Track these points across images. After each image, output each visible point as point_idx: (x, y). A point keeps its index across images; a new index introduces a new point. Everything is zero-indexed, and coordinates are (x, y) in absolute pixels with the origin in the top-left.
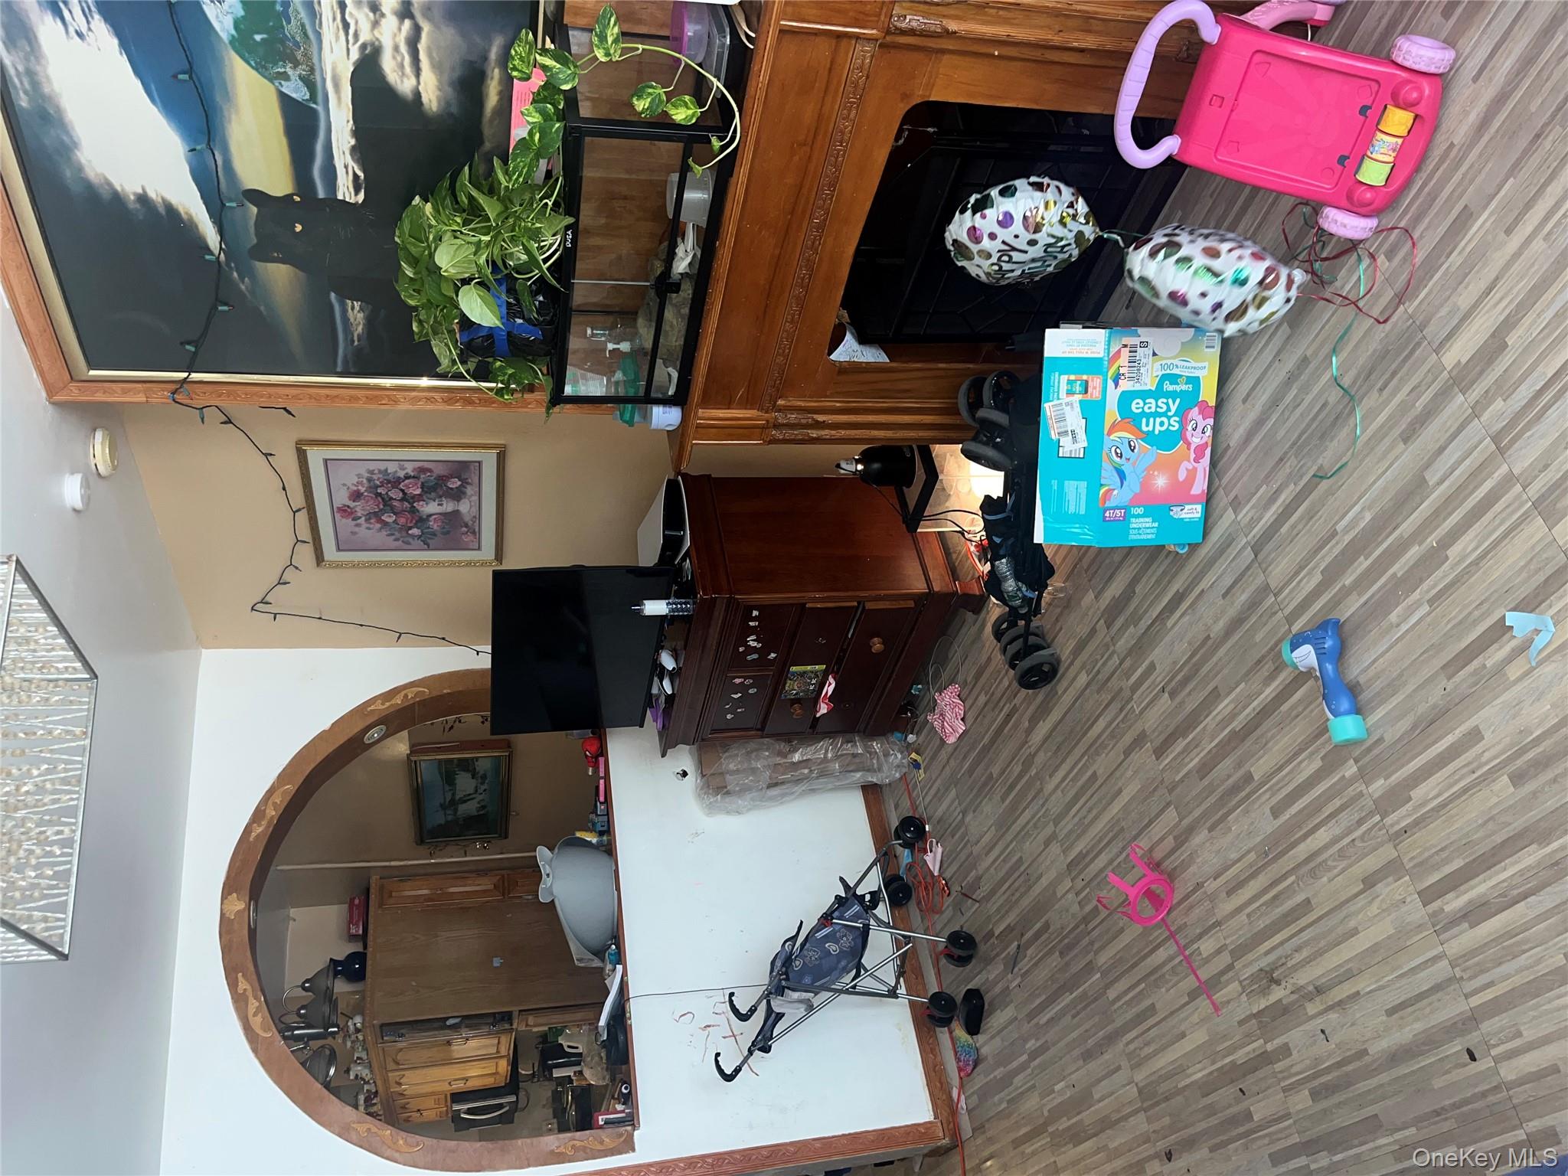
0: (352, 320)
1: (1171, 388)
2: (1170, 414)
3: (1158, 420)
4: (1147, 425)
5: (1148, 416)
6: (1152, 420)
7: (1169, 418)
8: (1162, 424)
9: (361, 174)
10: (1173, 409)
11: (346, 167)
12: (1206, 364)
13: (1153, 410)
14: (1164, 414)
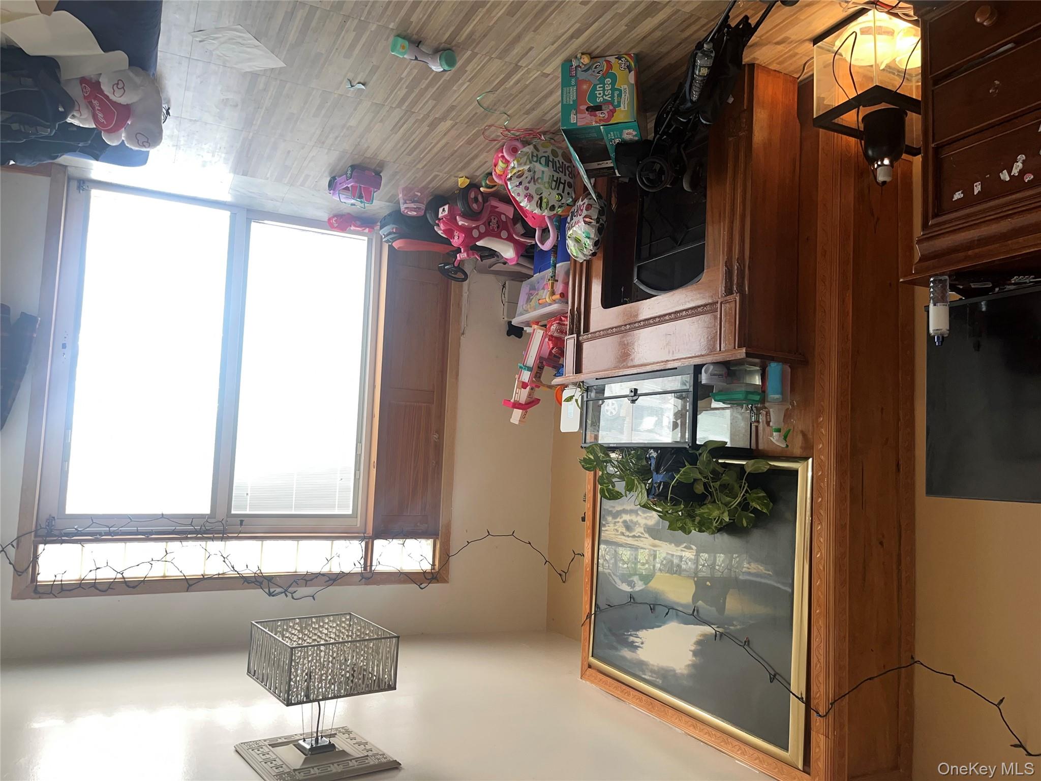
0: (755, 571)
1: (616, 95)
2: (604, 96)
3: (601, 92)
4: (599, 87)
5: (604, 87)
6: (602, 89)
7: (602, 97)
8: (600, 94)
9: (685, 545)
10: (606, 98)
11: (682, 550)
12: (626, 109)
13: (606, 89)
14: (604, 94)
